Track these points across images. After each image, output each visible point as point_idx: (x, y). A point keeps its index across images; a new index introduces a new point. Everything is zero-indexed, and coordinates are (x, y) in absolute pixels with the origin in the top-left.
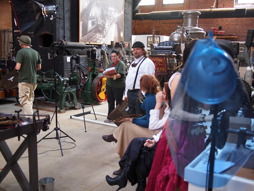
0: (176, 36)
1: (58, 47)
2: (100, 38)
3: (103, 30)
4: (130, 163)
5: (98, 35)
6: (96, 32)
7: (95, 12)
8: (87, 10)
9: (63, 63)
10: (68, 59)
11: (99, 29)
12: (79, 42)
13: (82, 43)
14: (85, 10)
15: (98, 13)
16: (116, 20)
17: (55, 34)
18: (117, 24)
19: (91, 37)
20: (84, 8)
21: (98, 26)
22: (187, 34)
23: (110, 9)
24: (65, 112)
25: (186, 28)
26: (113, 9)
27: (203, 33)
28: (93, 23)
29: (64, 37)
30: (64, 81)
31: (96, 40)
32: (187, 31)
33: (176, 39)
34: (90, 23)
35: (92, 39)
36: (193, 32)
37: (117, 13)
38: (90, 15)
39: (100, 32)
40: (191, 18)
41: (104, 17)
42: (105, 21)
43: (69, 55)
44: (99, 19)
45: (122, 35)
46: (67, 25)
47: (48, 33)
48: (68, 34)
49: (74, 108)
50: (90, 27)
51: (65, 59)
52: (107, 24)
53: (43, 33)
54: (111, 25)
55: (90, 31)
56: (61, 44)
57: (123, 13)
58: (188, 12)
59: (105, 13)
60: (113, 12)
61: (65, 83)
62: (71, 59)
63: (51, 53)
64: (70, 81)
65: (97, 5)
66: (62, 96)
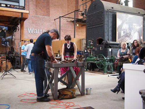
1: (105, 44)
2: (128, 40)
3: (130, 36)
5: (127, 38)
6: (126, 37)
7: (125, 26)
8: (121, 26)
9: (107, 52)
10: (110, 50)
11: (128, 35)
12: (116, 41)
13: (118, 42)
14: (119, 26)
15: (127, 27)
16: (138, 30)
17: (104, 38)
18: (139, 32)
20: (119, 25)
21: (127, 33)
23: (134, 24)
26: (136, 25)
28: (124, 32)
29: (108, 39)
30: (106, 60)
31: (125, 41)
34: (122, 32)
35: (123, 40)
37: (138, 27)
38: (122, 28)
39: (128, 36)
41: (130, 29)
42: (131, 31)
44: (128, 30)
45: (142, 38)
46: (110, 34)
47: (101, 38)
48: (110, 38)
49: (111, 73)
50: (122, 34)
51: (108, 50)
52: (132, 33)
53: (99, 38)
54: (135, 33)
55: (123, 36)
56: (106, 42)
57: (142, 26)
59: (131, 27)
60: (136, 26)
61: (107, 60)
62: (112, 50)
63: (102, 47)
64: (110, 59)
65: (126, 23)
66: (105, 66)
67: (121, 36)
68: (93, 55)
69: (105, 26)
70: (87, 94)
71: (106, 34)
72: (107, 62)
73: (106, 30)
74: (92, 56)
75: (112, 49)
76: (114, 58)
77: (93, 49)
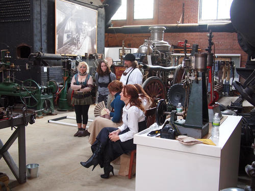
0: (144, 49)
1: (36, 58)
2: (75, 50)
3: (78, 43)
4: (100, 146)
5: (73, 47)
6: (71, 45)
7: (70, 26)
8: (63, 25)
9: (40, 73)
10: (45, 69)
11: (74, 42)
12: (55, 53)
13: (58, 54)
14: (60, 25)
15: (73, 28)
16: (90, 34)
17: (33, 46)
18: (91, 37)
19: (67, 49)
20: (59, 23)
21: (73, 39)
22: (154, 46)
23: (84, 23)
24: (42, 118)
25: (153, 42)
26: (87, 24)
27: (168, 47)
28: (68, 37)
29: (41, 49)
30: (41, 89)
31: (71, 52)
32: (154, 44)
33: (143, 52)
34: (65, 36)
35: (67, 50)
36: (159, 45)
37: (90, 27)
38: (66, 29)
39: (75, 44)
40: (158, 32)
41: (78, 31)
42: (79, 34)
43: (46, 65)
44: (74, 33)
45: (95, 47)
46: (44, 38)
47: (26, 45)
48: (45, 46)
49: (51, 114)
50: (65, 39)
51: (42, 70)
52: (81, 38)
53: (22, 45)
54: (85, 38)
55: (66, 44)
56: (38, 55)
57: (96, 27)
58: (155, 28)
59: (79, 27)
60: (86, 27)
61: (43, 91)
62: (48, 69)
63: (29, 64)
64: (47, 89)
65: (72, 20)
66: (40, 103)
67: (64, 43)
68: (11, 79)
69: (35, 22)
70: (30, 178)
71: (36, 39)
72: (43, 94)
73: (36, 31)
74: (10, 81)
75: (49, 67)
76: (55, 85)
77: (12, 67)
